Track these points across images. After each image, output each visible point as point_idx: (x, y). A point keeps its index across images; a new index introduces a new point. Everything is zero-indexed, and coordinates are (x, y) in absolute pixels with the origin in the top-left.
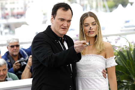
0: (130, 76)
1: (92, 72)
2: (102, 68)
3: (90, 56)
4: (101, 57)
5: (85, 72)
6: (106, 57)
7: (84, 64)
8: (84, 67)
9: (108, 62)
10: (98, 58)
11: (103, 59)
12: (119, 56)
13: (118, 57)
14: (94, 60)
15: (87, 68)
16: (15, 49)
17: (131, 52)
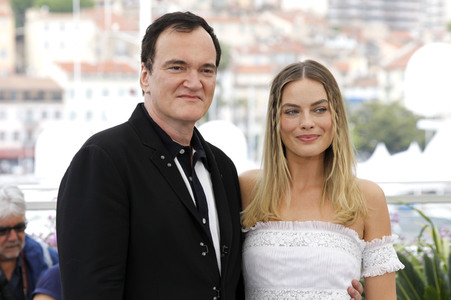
1: (311, 286)
2: (350, 275)
3: (307, 227)
4: (346, 234)
5: (283, 286)
6: (365, 236)
7: (281, 256)
8: (280, 267)
9: (374, 255)
10: (336, 235)
11: (354, 241)
14: (323, 242)
15: (294, 273)
16: (13, 241)
17: (442, 264)
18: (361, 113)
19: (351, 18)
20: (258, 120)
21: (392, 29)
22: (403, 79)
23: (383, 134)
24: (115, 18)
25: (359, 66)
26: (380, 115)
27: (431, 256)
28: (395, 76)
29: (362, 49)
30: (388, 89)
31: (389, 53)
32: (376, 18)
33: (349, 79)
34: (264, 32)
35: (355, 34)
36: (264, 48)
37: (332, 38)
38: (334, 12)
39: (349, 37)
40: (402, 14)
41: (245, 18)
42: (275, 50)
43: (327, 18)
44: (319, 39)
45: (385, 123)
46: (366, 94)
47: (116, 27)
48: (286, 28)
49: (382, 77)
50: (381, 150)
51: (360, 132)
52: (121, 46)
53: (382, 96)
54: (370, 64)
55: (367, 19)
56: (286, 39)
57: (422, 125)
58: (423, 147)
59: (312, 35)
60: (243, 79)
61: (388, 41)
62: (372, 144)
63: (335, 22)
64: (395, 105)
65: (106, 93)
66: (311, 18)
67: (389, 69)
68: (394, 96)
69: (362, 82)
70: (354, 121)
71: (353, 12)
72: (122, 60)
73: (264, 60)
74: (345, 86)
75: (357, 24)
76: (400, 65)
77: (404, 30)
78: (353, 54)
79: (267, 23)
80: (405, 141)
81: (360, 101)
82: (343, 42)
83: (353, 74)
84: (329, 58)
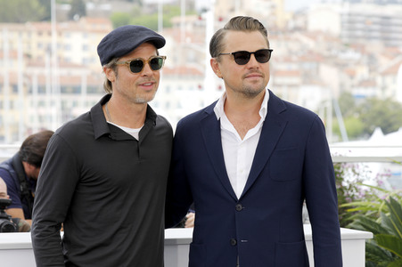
12: (388, 214)
13: (385, 216)
18: (364, 106)
19: (357, 37)
21: (387, 46)
22: (394, 82)
23: (379, 121)
24: (187, 35)
25: (362, 72)
26: (378, 107)
28: (389, 80)
29: (365, 60)
30: (384, 88)
31: (384, 63)
32: (375, 38)
33: (356, 81)
34: (294, 47)
35: (361, 49)
36: (294, 58)
37: (343, 51)
38: (345, 33)
39: (356, 51)
40: (394, 35)
41: (281, 36)
42: (303, 59)
43: (340, 37)
44: (334, 52)
45: (381, 113)
46: (367, 92)
47: (188, 40)
48: (311, 44)
49: (379, 80)
50: (378, 132)
51: (363, 120)
52: (191, 55)
53: (378, 93)
54: (370, 71)
55: (369, 38)
56: (311, 52)
59: (329, 49)
60: (279, 80)
61: (384, 54)
62: (371, 128)
63: (346, 40)
64: (388, 100)
65: (180, 88)
66: (328, 37)
67: (384, 74)
68: (388, 93)
69: (365, 83)
70: (359, 112)
71: (359, 33)
72: (191, 65)
73: (294, 67)
74: (353, 86)
75: (361, 41)
76: (392, 71)
77: (395, 47)
78: (358, 63)
79: (297, 40)
80: (395, 127)
81: (363, 97)
82: (351, 55)
83: (359, 77)
84: (341, 66)
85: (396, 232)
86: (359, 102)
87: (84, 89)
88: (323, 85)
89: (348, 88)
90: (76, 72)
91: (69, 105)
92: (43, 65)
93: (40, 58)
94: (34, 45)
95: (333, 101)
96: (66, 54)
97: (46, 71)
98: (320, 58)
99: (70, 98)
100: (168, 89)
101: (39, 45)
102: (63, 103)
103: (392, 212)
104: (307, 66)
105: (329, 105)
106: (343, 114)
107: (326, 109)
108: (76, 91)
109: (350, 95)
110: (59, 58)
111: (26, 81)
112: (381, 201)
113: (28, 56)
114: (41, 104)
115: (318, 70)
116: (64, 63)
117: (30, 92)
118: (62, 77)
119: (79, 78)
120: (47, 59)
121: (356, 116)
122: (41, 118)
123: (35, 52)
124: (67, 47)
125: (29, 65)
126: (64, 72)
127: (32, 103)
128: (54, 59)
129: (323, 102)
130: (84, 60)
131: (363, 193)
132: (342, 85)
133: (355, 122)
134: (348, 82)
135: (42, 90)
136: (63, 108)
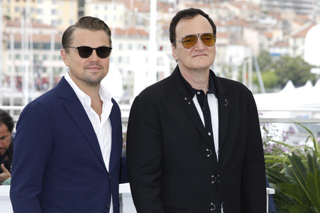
0: (311, 208)
12: (290, 166)
13: (287, 168)
17: (318, 159)
18: (278, 62)
19: (274, 6)
20: (219, 65)
21: (298, 14)
22: (304, 43)
23: (291, 75)
25: (278, 35)
26: (289, 64)
27: (312, 154)
28: (299, 41)
29: (280, 25)
30: (295, 48)
31: (296, 28)
32: (289, 7)
33: (272, 42)
34: (223, 13)
35: (277, 16)
36: (223, 23)
37: (263, 18)
38: (265, 3)
39: (273, 18)
40: (304, 5)
41: (213, 5)
42: (230, 24)
43: (261, 6)
44: (255, 18)
45: (292, 68)
46: (282, 51)
47: (136, 9)
48: (237, 11)
49: (291, 41)
50: (290, 84)
51: (278, 73)
52: (140, 20)
53: (291, 52)
54: (284, 34)
55: (284, 7)
56: (236, 18)
57: (313, 71)
58: (314, 83)
59: (251, 16)
61: (295, 21)
62: (285, 80)
63: (265, 9)
64: (299, 58)
65: (130, 47)
66: (251, 7)
67: (296, 37)
68: (298, 52)
69: (278, 44)
70: (275, 67)
71: (276, 3)
72: (141, 27)
74: (270, 46)
75: (278, 10)
76: (302, 35)
77: (305, 14)
78: (275, 28)
79: (226, 8)
80: (304, 80)
81: (278, 55)
82: (269, 21)
83: (274, 39)
84: (261, 30)
85: (297, 180)
86: (275, 59)
87: (53, 46)
88: (246, 45)
89: (266, 48)
90: (46, 32)
91: (40, 58)
92: (19, 26)
93: (17, 19)
94: (12, 9)
95: (253, 58)
96: (38, 17)
97: (22, 31)
98: (244, 24)
99: (41, 53)
100: (120, 47)
101: (17, 9)
102: (35, 57)
103: (294, 165)
104: (233, 29)
105: (250, 61)
106: (261, 69)
107: (247, 64)
108: (46, 47)
109: (268, 54)
110: (33, 20)
111: (6, 38)
112: (285, 154)
113: (7, 18)
114: (18, 57)
115: (242, 32)
116: (37, 24)
117: (9, 47)
118: (34, 35)
119: (49, 37)
120: (22, 21)
121: (273, 70)
122: (17, 69)
123: (13, 15)
124: (39, 11)
125: (9, 25)
126: (37, 31)
127: (10, 57)
128: (28, 21)
129: (246, 59)
130: (53, 21)
131: (271, 148)
132: (261, 45)
133: (271, 75)
134: (266, 43)
135: (18, 46)
136: (35, 61)
